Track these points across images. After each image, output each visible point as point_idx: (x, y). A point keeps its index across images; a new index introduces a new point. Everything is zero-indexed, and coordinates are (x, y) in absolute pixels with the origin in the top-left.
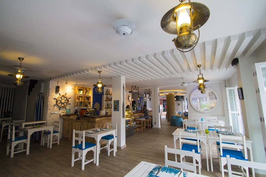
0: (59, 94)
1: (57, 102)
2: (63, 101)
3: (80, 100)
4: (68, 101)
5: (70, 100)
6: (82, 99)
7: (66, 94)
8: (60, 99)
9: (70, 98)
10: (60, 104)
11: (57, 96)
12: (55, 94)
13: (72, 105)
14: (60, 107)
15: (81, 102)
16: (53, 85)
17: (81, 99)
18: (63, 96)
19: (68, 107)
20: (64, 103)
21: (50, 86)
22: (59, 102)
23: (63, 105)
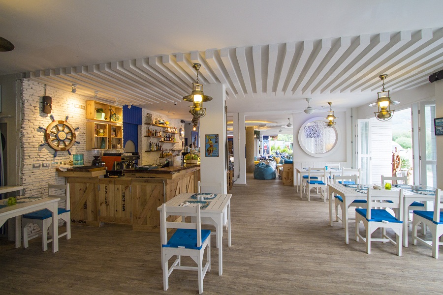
0: (52, 117)
1: (47, 137)
2: (62, 135)
3: (101, 135)
4: (73, 135)
5: (77, 133)
6: (104, 132)
7: (67, 118)
8: (55, 130)
9: (78, 128)
10: (55, 143)
11: (45, 122)
12: (40, 118)
13: (83, 145)
14: (56, 151)
15: (103, 139)
16: (32, 91)
17: (102, 131)
18: (61, 123)
19: (74, 150)
20: (63, 141)
21: (26, 95)
22: (52, 138)
23: (62, 146)
